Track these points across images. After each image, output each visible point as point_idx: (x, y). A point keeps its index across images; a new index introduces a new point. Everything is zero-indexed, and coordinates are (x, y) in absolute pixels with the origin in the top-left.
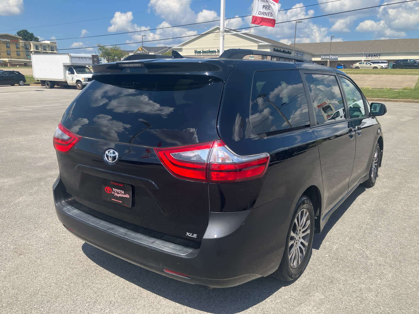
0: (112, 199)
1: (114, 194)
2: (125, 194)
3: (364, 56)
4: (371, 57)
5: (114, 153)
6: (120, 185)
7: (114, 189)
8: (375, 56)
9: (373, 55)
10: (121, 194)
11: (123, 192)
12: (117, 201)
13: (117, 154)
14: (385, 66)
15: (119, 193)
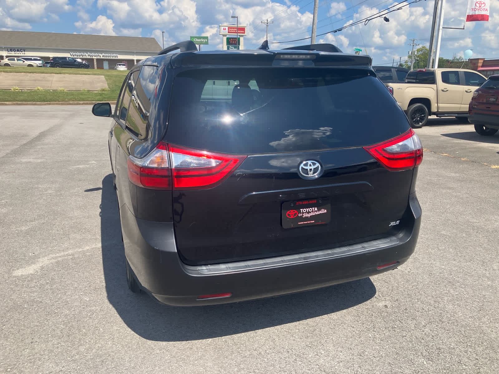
0: (299, 223)
1: (303, 215)
2: (319, 210)
3: (5, 51)
4: (13, 52)
5: (314, 164)
6: (311, 202)
7: (301, 210)
8: (18, 51)
9: (16, 50)
10: (313, 212)
11: (316, 209)
12: (307, 222)
13: (318, 164)
14: (39, 64)
15: (311, 212)
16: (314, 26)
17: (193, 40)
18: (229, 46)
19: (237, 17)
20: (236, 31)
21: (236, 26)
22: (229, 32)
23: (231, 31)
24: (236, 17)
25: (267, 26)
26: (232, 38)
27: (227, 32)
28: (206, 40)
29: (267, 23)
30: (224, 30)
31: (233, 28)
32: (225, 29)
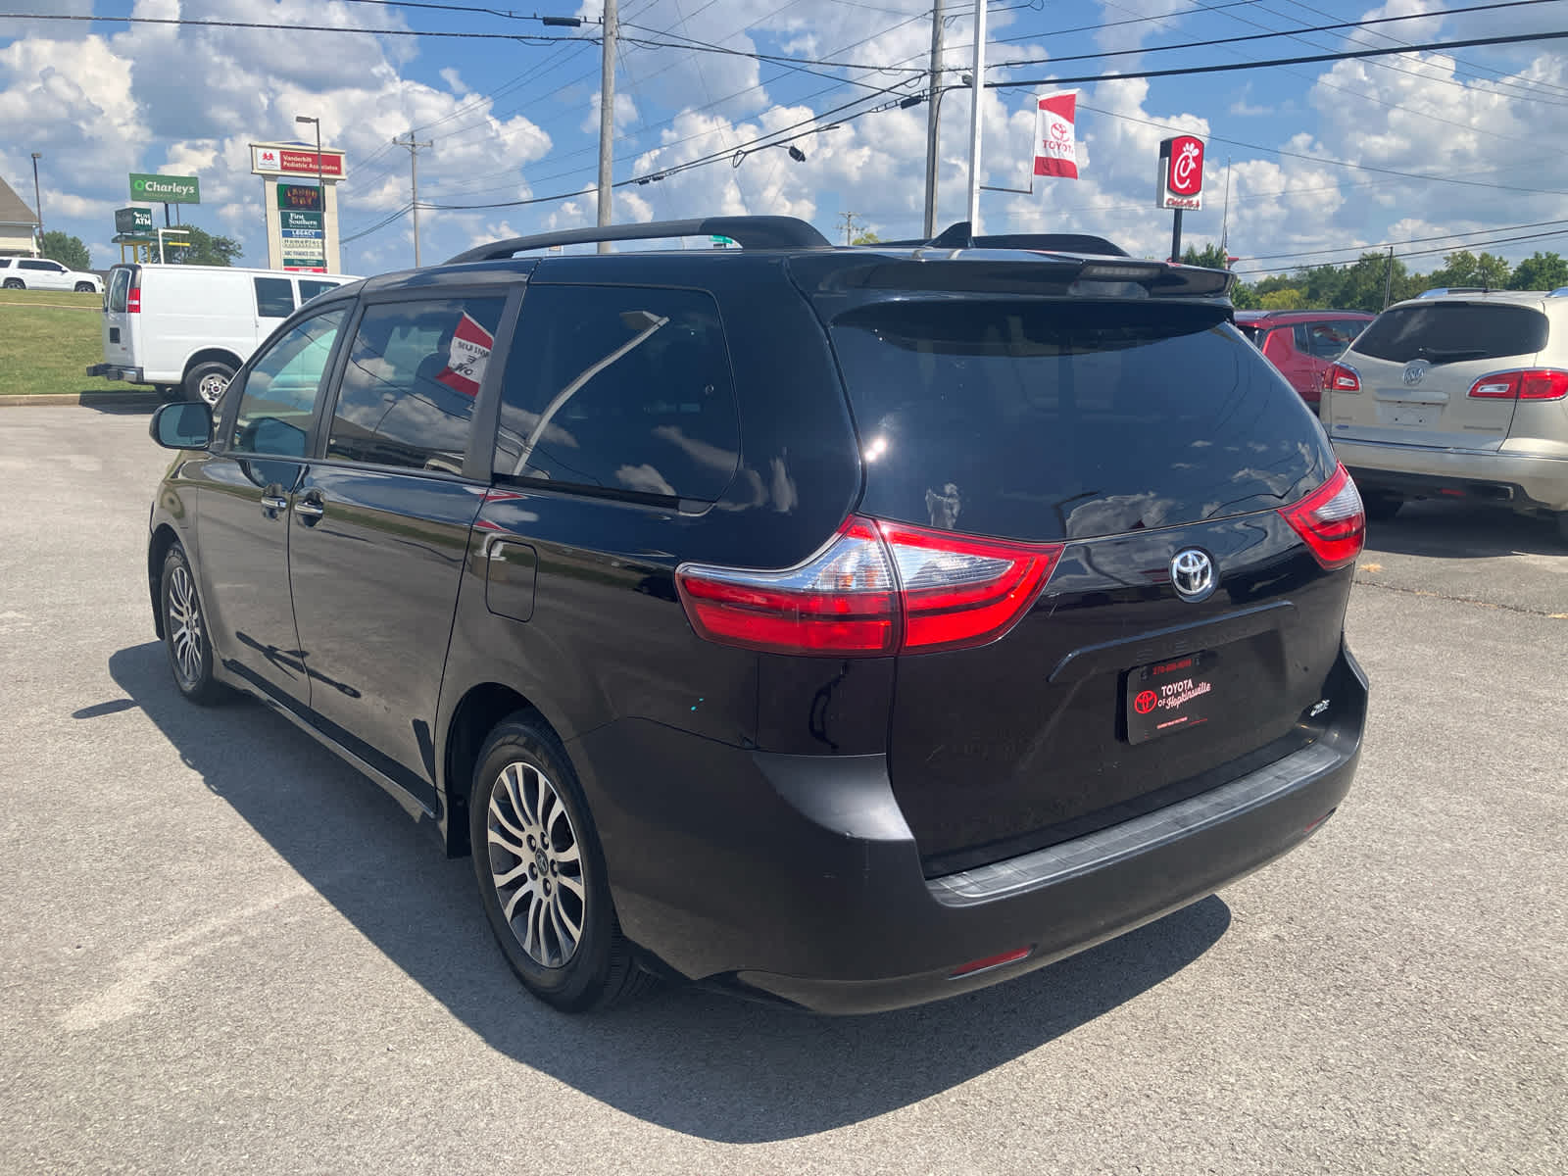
0: (1159, 727)
1: (1166, 704)
2: (1196, 686)
5: (1200, 559)
6: (1180, 665)
7: (1164, 688)
10: (1185, 692)
11: (1190, 683)
12: (1173, 723)
13: (1206, 560)
15: (1181, 694)
16: (605, 163)
17: (139, 185)
18: (289, 213)
19: (317, 121)
20: (311, 166)
21: (316, 149)
22: (284, 168)
23: (293, 165)
24: (313, 121)
25: (413, 153)
26: (298, 187)
27: (279, 168)
28: (191, 188)
29: (413, 146)
30: (267, 162)
31: (300, 155)
32: (271, 156)
